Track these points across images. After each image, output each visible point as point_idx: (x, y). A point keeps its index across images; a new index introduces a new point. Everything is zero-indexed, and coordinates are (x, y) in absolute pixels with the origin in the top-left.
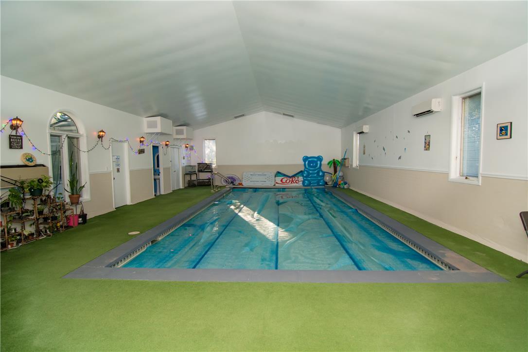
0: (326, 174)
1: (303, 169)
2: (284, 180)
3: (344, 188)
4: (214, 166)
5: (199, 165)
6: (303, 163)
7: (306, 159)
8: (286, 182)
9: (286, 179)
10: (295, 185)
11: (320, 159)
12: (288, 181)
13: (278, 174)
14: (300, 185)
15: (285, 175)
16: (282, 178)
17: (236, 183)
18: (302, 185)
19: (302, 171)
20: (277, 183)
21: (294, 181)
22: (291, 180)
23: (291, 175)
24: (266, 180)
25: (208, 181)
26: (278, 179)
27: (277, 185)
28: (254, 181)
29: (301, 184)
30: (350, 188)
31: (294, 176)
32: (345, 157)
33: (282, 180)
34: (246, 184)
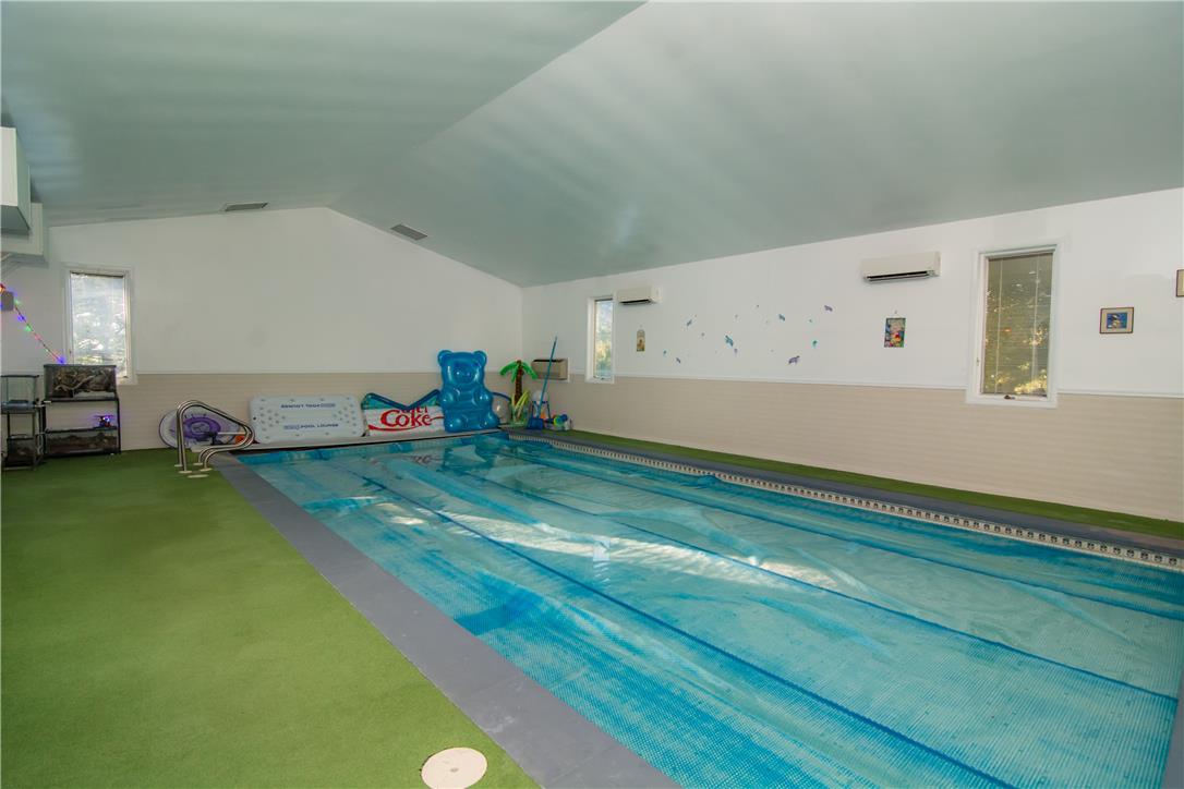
0: (495, 397)
1: (438, 385)
2: (391, 418)
3: (563, 430)
4: (120, 377)
5: (48, 375)
6: (439, 369)
7: (445, 358)
8: (398, 423)
9: (395, 415)
10: (421, 430)
11: (479, 358)
12: (402, 421)
13: (371, 400)
14: (437, 429)
15: (392, 404)
16: (385, 411)
17: (226, 433)
18: (443, 428)
19: (436, 393)
20: (371, 427)
21: (420, 420)
22: (409, 415)
23: (407, 402)
24: (336, 422)
25: (95, 434)
26: (374, 416)
27: (372, 432)
28: (297, 427)
29: (437, 426)
30: (575, 428)
31: (417, 406)
32: (554, 358)
33: (384, 420)
34: (267, 436)
